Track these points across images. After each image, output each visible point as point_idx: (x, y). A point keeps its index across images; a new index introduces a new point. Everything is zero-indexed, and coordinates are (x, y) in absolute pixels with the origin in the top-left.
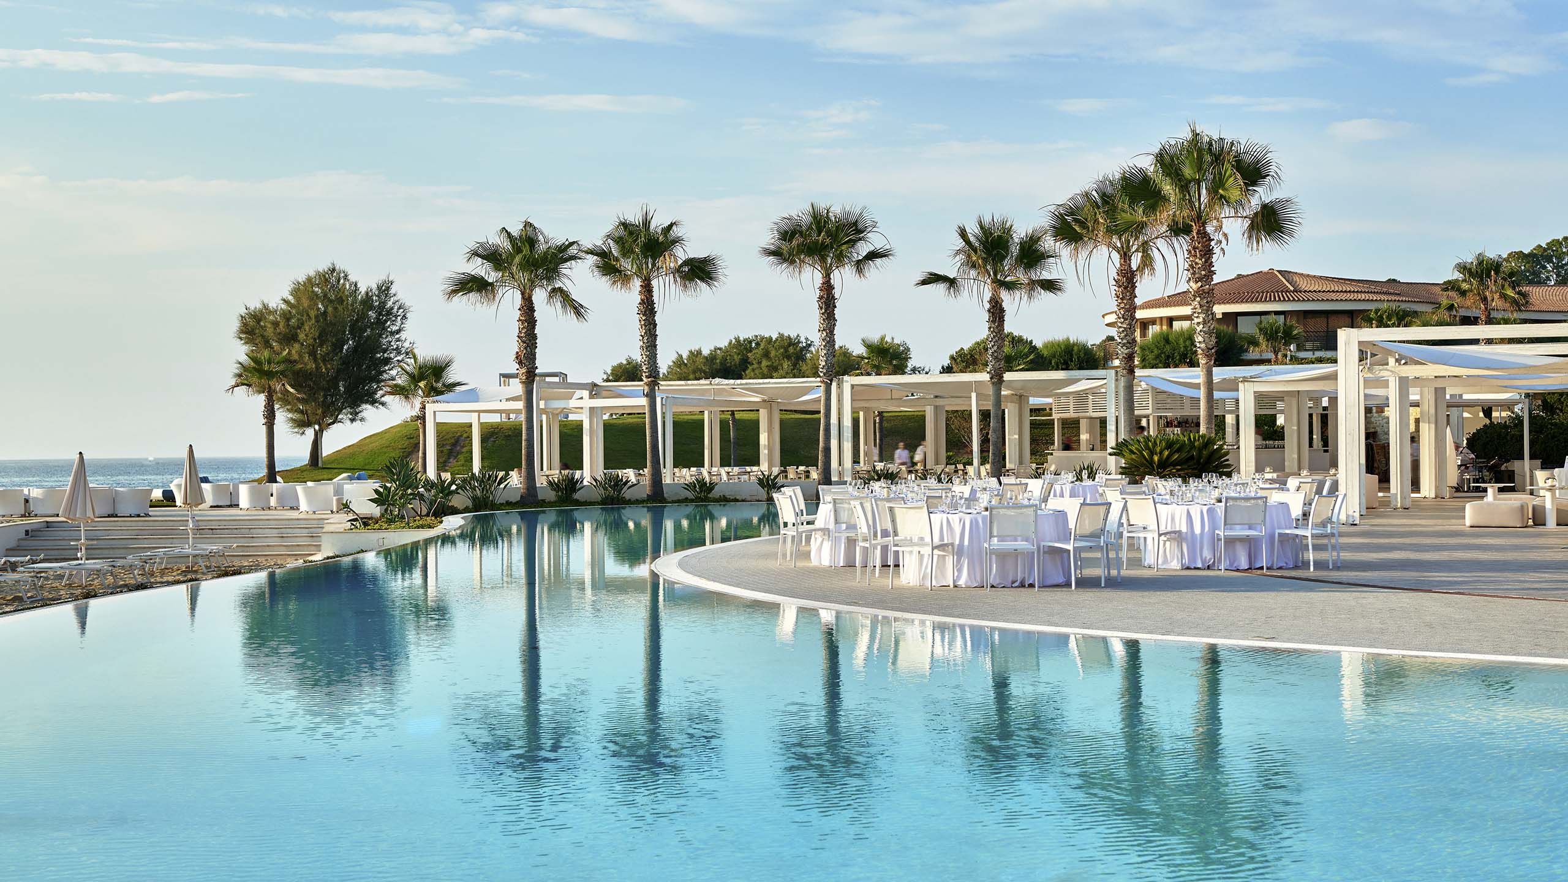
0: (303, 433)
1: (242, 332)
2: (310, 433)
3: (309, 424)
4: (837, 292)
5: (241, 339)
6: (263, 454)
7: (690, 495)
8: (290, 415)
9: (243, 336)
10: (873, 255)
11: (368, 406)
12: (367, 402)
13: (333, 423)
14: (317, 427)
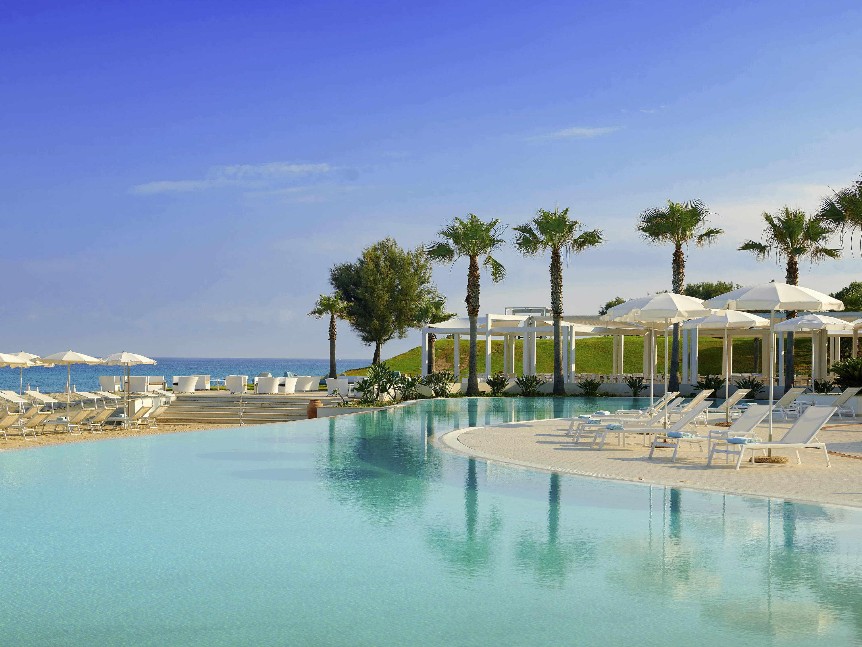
0: (370, 345)
1: (333, 279)
2: (374, 345)
3: (373, 340)
4: (684, 257)
5: (332, 284)
6: (328, 357)
7: (582, 391)
8: (361, 333)
9: (333, 282)
10: (710, 233)
11: (410, 328)
12: (409, 325)
13: (388, 339)
14: (377, 342)
